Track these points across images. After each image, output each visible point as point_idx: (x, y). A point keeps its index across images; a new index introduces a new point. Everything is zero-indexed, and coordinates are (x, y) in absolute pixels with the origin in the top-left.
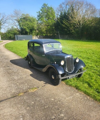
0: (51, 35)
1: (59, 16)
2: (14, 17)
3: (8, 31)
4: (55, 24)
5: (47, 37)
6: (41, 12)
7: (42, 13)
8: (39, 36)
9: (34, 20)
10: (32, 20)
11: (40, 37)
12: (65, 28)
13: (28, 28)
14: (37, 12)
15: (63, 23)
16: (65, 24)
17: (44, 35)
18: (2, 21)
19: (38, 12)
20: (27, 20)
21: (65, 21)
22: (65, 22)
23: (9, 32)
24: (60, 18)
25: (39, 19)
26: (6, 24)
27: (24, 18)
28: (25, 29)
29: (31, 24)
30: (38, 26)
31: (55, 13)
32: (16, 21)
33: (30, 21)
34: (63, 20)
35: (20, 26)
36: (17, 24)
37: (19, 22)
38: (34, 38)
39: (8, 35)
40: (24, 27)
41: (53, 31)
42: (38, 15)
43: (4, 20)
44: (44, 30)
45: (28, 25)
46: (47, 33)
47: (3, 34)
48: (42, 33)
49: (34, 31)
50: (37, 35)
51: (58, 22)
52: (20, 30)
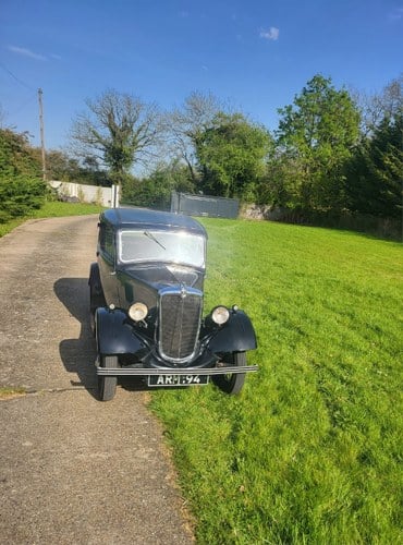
0: (324, 210)
1: (370, 135)
2: (185, 121)
3: (157, 174)
4: (345, 163)
5: (301, 216)
6: (296, 109)
7: (298, 116)
8: (268, 208)
9: (259, 142)
10: (249, 141)
11: (272, 210)
12: (390, 187)
13: (227, 169)
14: (280, 111)
15: (381, 166)
16: (391, 170)
17: (291, 205)
18: (142, 134)
19: (284, 110)
20: (228, 138)
21: (390, 157)
22: (393, 161)
23: (159, 178)
24: (374, 143)
25: (282, 137)
26: (154, 149)
27: (223, 131)
28: (214, 172)
29: (241, 156)
30: (273, 168)
31: (358, 119)
32: (187, 139)
33: (243, 141)
34: (384, 150)
35: (201, 158)
36: (191, 149)
37: (197, 142)
38: (249, 211)
39: (153, 187)
40: (214, 166)
41: (337, 193)
42: (281, 123)
43: (149, 132)
44: (294, 188)
45: (231, 157)
46: (307, 198)
47: (135, 183)
48: (283, 196)
49: (252, 185)
50: (261, 203)
51: (360, 158)
52: (197, 174)
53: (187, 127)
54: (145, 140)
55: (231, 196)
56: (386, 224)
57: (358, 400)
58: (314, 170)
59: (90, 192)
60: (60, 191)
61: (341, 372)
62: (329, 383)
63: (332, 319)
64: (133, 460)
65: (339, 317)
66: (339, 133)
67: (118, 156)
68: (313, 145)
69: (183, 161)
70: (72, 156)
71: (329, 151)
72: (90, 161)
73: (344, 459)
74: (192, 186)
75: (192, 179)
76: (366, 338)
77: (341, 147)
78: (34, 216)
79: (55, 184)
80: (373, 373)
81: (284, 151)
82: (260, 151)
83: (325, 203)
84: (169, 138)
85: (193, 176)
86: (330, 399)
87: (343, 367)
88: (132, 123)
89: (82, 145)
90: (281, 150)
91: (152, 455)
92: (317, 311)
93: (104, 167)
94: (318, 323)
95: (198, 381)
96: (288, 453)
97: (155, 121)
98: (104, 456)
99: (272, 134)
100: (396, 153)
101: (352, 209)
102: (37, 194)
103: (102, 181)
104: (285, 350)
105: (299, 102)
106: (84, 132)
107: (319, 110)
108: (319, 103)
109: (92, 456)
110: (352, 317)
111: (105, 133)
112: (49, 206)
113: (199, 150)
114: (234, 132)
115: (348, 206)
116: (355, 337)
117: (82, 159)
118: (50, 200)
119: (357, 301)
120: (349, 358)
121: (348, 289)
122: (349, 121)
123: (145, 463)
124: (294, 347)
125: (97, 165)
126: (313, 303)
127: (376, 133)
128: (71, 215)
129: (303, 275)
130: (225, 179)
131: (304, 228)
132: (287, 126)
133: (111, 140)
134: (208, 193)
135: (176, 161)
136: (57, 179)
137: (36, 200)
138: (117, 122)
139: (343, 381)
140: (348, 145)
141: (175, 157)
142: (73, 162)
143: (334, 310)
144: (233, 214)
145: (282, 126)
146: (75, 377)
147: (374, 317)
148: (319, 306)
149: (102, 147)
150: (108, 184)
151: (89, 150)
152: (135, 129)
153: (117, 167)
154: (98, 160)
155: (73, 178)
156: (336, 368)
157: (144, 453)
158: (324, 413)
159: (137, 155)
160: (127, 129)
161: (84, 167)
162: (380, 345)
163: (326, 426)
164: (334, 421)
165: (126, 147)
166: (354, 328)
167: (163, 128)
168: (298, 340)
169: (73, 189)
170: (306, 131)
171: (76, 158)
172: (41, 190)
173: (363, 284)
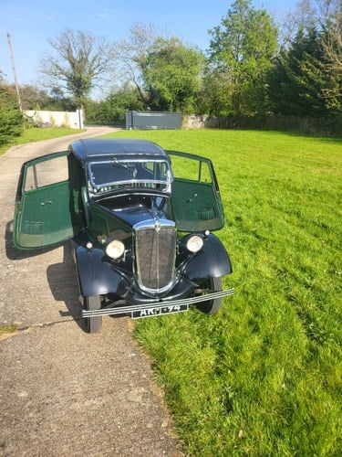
0: (252, 115)
1: (288, 47)
2: (131, 48)
3: (112, 96)
4: (269, 74)
5: (233, 121)
6: (224, 29)
7: (225, 35)
8: (205, 117)
9: (194, 61)
10: (187, 61)
11: (208, 119)
12: (307, 90)
13: (170, 87)
14: (210, 32)
15: (299, 72)
16: (307, 75)
17: (225, 113)
18: (96, 63)
19: (214, 30)
20: (168, 60)
21: (307, 65)
22: (309, 67)
23: (113, 100)
24: (292, 53)
25: (213, 55)
26: (107, 75)
27: (163, 54)
28: (159, 91)
29: (180, 75)
30: (207, 81)
32: (134, 64)
33: (181, 62)
34: (300, 59)
35: (147, 79)
36: (138, 73)
37: (142, 66)
38: (190, 121)
39: (109, 108)
40: (158, 85)
41: (262, 99)
42: (212, 42)
43: (102, 61)
44: (225, 99)
45: (172, 76)
46: (237, 107)
47: (95, 106)
48: (216, 106)
49: (191, 99)
50: (200, 114)
51: (280, 68)
52: (145, 94)
53: (133, 54)
54: (99, 68)
55: (174, 111)
56: (305, 122)
57: (326, 307)
58: (242, 81)
59: (59, 117)
60: (35, 119)
61: (305, 277)
62: (296, 290)
63: (281, 219)
64: (127, 406)
65: (286, 216)
66: (261, 48)
67: (79, 84)
68: (240, 59)
69: (132, 83)
70: (41, 88)
71: (254, 64)
72: (56, 91)
73: (330, 380)
74: (141, 104)
75: (141, 98)
76: (316, 236)
77: (264, 59)
78: (16, 143)
79: (30, 113)
80: (332, 273)
81: (215, 66)
82: (195, 69)
83: (253, 109)
84: (119, 65)
85: (142, 96)
86: (300, 308)
87: (303, 270)
88: (87, 54)
89: (49, 77)
90: (213, 66)
91: (145, 396)
92: (266, 212)
93: (68, 94)
94: (270, 226)
95: (179, 308)
96: (277, 381)
97: (106, 51)
98: (98, 403)
99: (204, 52)
100: (311, 61)
101: (276, 112)
102: (16, 124)
103: (69, 106)
104: (247, 256)
105: (225, 22)
106: (49, 66)
107: (244, 28)
108: (242, 22)
109: (87, 403)
110: (298, 215)
111: (66, 65)
112: (28, 132)
113: (145, 73)
114: (173, 54)
115: (272, 110)
116: (307, 237)
117: (49, 90)
118: (28, 128)
119: (298, 198)
120: (307, 261)
121: (287, 187)
122: (268, 35)
123: (139, 407)
124: (255, 253)
125: (62, 93)
126: (261, 205)
127: (293, 44)
128: (46, 139)
129: (246, 177)
130: (168, 96)
131: (237, 132)
132: (217, 45)
133: (71, 71)
134: (155, 109)
135: (126, 84)
136: (31, 109)
137: (16, 129)
138: (75, 55)
139: (307, 286)
140: (269, 56)
141: (125, 80)
142: (43, 93)
143: (280, 209)
144: (178, 125)
145: (213, 45)
147: (317, 214)
148: (266, 206)
149: (65, 77)
150: (73, 108)
151: (54, 81)
152: (90, 59)
153: (78, 93)
154: (62, 89)
155: (43, 107)
156: (297, 273)
157: (136, 395)
158: (298, 325)
159: (94, 82)
160: (84, 60)
161: (52, 96)
162: (329, 242)
163: (305, 341)
164: (310, 334)
165: (84, 76)
166: (302, 227)
167: (113, 57)
168: (256, 245)
169: (45, 116)
170: (233, 47)
171: (44, 89)
172: (19, 120)
173: (299, 180)
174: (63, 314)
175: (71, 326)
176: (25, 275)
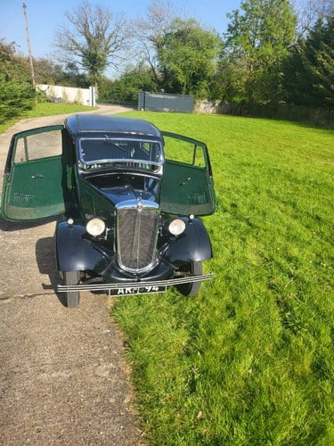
0: (264, 103)
1: (306, 35)
2: (149, 28)
3: (126, 75)
4: (284, 62)
5: (246, 109)
6: (242, 13)
7: (244, 20)
8: (218, 102)
9: (210, 44)
10: (203, 44)
11: (220, 105)
12: (321, 81)
13: (184, 69)
14: (228, 15)
15: (314, 62)
16: (323, 66)
17: (237, 99)
18: (112, 40)
19: (232, 14)
20: (184, 42)
21: (323, 55)
22: (325, 58)
23: (127, 79)
24: (309, 42)
25: (230, 39)
26: (121, 53)
27: (180, 35)
28: (173, 73)
29: (195, 57)
30: (223, 66)
31: (295, 20)
32: (150, 44)
33: (197, 44)
34: (318, 48)
35: (162, 59)
36: (153, 53)
37: (159, 46)
38: (202, 106)
39: (123, 88)
40: (173, 67)
41: (276, 88)
42: (229, 26)
43: (119, 38)
44: (238, 84)
45: (187, 58)
46: (250, 93)
47: (110, 84)
48: (230, 92)
49: (205, 83)
50: (212, 99)
51: (296, 56)
52: (159, 75)
53: (150, 33)
54: (115, 46)
55: (187, 94)
56: (317, 114)
57: (306, 297)
58: (257, 68)
59: (72, 93)
60: (48, 93)
61: (289, 267)
62: (279, 279)
63: (276, 209)
64: (93, 380)
65: (282, 206)
66: (278, 34)
67: (94, 61)
68: (256, 45)
69: (147, 63)
70: (57, 63)
71: (270, 51)
72: (71, 66)
73: (298, 369)
74: (155, 85)
75: (155, 79)
76: (307, 227)
77: (281, 46)
78: (26, 116)
79: (44, 87)
80: (317, 264)
81: (231, 51)
82: (211, 52)
83: (266, 97)
84: (135, 43)
85: (156, 77)
86: (280, 297)
87: (289, 259)
88: (104, 31)
89: (64, 52)
90: (229, 50)
91: (112, 372)
92: (262, 201)
93: (82, 71)
94: (264, 214)
95: (157, 289)
96: (244, 366)
97: (123, 29)
98: (65, 375)
99: (221, 36)
100: (328, 51)
101: (288, 101)
102: (28, 97)
103: (82, 83)
104: (236, 244)
105: (245, 6)
106: (65, 41)
107: (262, 13)
108: (261, 7)
109: (54, 375)
110: (294, 205)
111: (82, 40)
112: (40, 106)
113: (160, 52)
114: (189, 35)
115: (284, 99)
116: (298, 227)
117: (65, 65)
118: (40, 102)
119: (297, 189)
120: (295, 251)
121: (288, 177)
122: (287, 23)
123: (105, 382)
124: (244, 240)
125: (77, 69)
126: (259, 193)
127: (311, 32)
128: (57, 114)
129: (249, 165)
130: (182, 79)
131: (249, 119)
132: (234, 29)
133: (87, 47)
134: (168, 91)
135: (142, 63)
136: (45, 83)
137: (27, 102)
138: (92, 30)
139: (291, 276)
140: (286, 44)
141: (141, 60)
142: (58, 68)
143: (277, 198)
144: (190, 109)
145: (231, 29)
146: (46, 279)
147: (312, 205)
148: (264, 195)
149: (81, 53)
150: (86, 85)
151: (70, 56)
152: (106, 36)
153: (93, 70)
154: (78, 65)
155: (57, 82)
156: (283, 262)
157: (104, 370)
158: (275, 313)
159: (109, 59)
160: (100, 37)
161: (67, 72)
162: (321, 234)
163: (278, 329)
164: (285, 323)
165: (100, 52)
166: (295, 217)
167: (129, 35)
168: (247, 232)
169: (58, 91)
170: (251, 32)
171: (60, 64)
172: (31, 94)
173: (301, 171)
174: (45, 287)
175: (52, 299)
176: (14, 247)
